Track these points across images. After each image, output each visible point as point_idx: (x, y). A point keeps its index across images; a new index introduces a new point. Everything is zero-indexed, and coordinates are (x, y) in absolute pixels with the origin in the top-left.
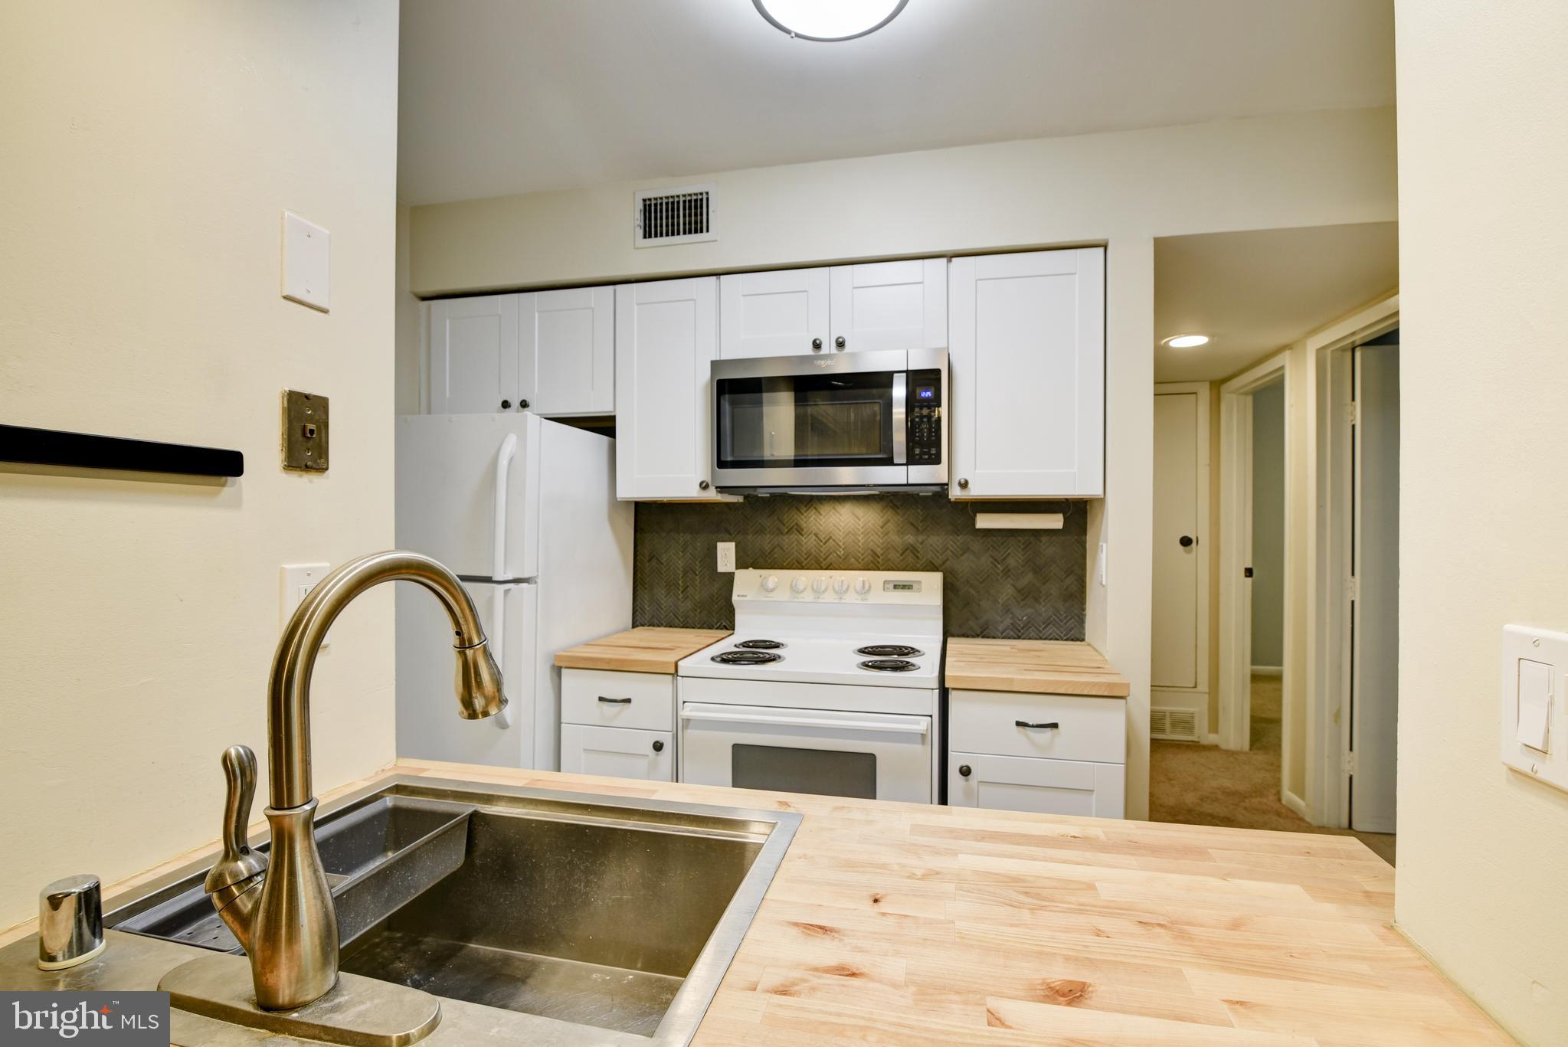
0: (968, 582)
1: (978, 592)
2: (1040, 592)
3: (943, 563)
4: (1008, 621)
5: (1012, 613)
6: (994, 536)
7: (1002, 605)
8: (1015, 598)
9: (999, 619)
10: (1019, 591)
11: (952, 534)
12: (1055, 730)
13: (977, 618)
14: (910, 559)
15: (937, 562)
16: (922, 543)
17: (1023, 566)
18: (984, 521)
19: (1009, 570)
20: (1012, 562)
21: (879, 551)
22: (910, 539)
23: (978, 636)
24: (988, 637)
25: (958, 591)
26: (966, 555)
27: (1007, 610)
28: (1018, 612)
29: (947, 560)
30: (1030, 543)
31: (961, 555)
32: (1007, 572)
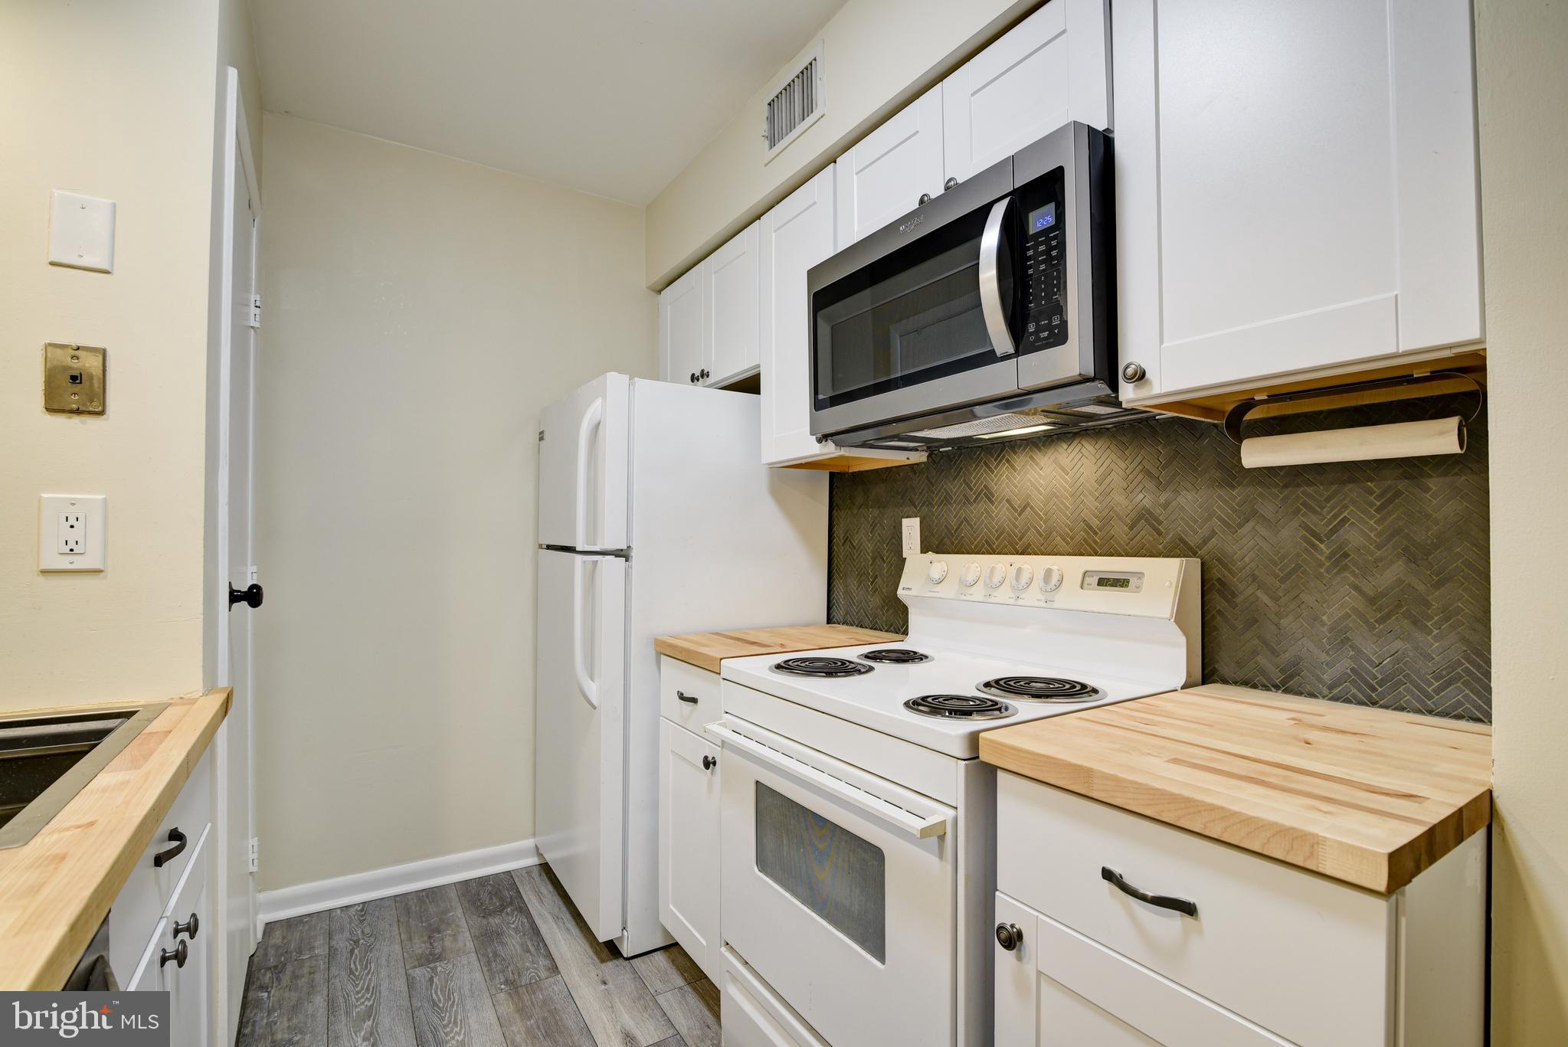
0: (1254, 578)
1: (1276, 599)
2: (1428, 605)
3: (1205, 541)
4: (1344, 665)
5: (1353, 647)
6: (1310, 484)
7: (1331, 629)
8: (1362, 616)
9: (1324, 657)
10: (1371, 601)
11: (1220, 486)
12: (1188, 919)
13: (1275, 653)
14: (1145, 533)
15: (1193, 540)
16: (1165, 506)
17: (1379, 548)
18: (1257, 454)
19: (1346, 555)
20: (1353, 537)
21: (1095, 523)
22: (1145, 499)
23: (1277, 687)
24: (1300, 694)
25: (1234, 595)
26: (1251, 524)
27: (1342, 639)
28: (1370, 648)
29: (1213, 533)
30: (1398, 494)
31: (1240, 526)
32: (1341, 558)
